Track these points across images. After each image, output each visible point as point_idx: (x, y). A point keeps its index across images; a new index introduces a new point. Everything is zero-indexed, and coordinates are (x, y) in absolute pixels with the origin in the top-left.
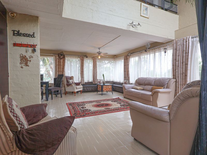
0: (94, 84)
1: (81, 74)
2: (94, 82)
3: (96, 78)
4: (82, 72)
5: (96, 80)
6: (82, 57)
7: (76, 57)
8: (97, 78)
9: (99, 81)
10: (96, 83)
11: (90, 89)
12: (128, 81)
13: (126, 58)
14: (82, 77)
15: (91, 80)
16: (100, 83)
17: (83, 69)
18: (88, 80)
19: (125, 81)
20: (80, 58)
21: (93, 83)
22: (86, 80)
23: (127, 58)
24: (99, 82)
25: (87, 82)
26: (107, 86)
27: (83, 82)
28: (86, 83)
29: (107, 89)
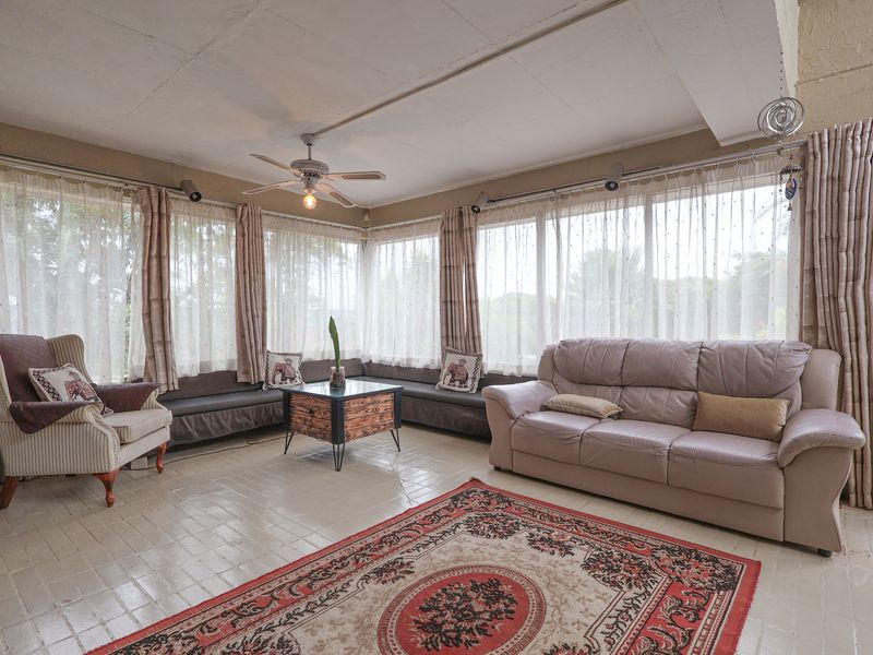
0: (247, 384)
1: (148, 314)
2: (246, 372)
3: (260, 347)
4: (155, 306)
5: (260, 356)
6: (154, 194)
7: (98, 186)
8: (264, 344)
9: (281, 360)
10: (263, 379)
11: (228, 423)
12: (470, 361)
13: (453, 226)
14: (157, 337)
15: (223, 356)
16: (284, 379)
17: (161, 278)
18: (206, 359)
19: (453, 359)
20: (136, 201)
21: (241, 378)
22: (187, 360)
23: (466, 225)
24: (280, 369)
25: (195, 373)
26: (368, 400)
27: (162, 374)
28: (184, 381)
29: (364, 418)
